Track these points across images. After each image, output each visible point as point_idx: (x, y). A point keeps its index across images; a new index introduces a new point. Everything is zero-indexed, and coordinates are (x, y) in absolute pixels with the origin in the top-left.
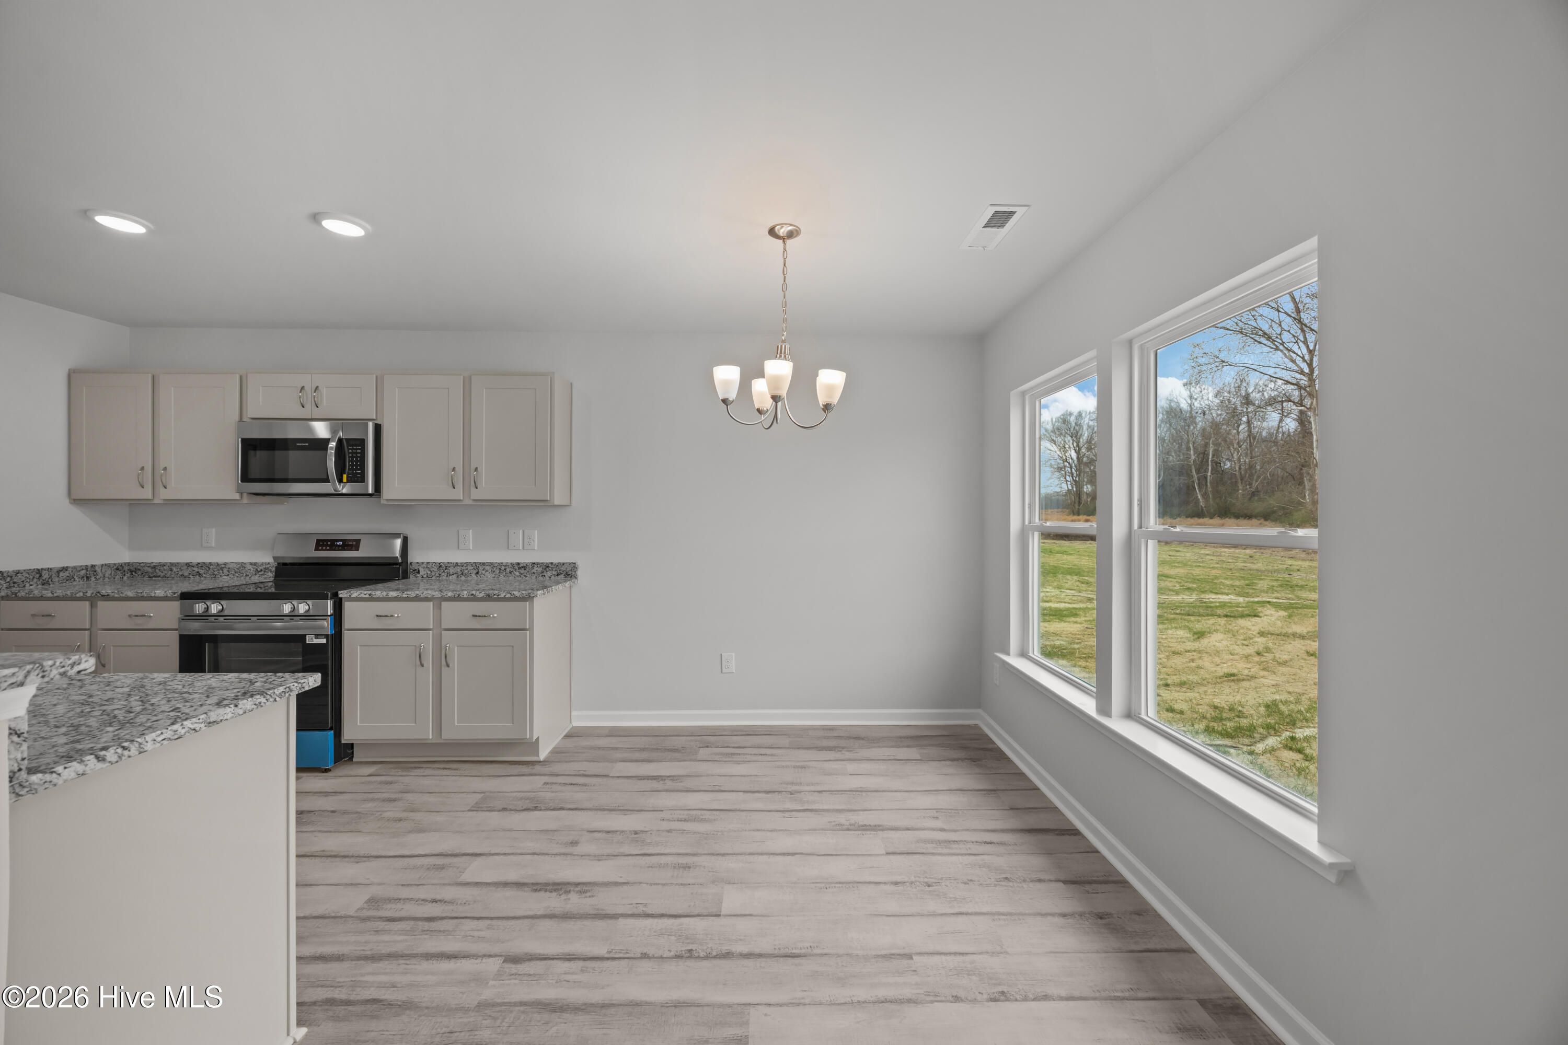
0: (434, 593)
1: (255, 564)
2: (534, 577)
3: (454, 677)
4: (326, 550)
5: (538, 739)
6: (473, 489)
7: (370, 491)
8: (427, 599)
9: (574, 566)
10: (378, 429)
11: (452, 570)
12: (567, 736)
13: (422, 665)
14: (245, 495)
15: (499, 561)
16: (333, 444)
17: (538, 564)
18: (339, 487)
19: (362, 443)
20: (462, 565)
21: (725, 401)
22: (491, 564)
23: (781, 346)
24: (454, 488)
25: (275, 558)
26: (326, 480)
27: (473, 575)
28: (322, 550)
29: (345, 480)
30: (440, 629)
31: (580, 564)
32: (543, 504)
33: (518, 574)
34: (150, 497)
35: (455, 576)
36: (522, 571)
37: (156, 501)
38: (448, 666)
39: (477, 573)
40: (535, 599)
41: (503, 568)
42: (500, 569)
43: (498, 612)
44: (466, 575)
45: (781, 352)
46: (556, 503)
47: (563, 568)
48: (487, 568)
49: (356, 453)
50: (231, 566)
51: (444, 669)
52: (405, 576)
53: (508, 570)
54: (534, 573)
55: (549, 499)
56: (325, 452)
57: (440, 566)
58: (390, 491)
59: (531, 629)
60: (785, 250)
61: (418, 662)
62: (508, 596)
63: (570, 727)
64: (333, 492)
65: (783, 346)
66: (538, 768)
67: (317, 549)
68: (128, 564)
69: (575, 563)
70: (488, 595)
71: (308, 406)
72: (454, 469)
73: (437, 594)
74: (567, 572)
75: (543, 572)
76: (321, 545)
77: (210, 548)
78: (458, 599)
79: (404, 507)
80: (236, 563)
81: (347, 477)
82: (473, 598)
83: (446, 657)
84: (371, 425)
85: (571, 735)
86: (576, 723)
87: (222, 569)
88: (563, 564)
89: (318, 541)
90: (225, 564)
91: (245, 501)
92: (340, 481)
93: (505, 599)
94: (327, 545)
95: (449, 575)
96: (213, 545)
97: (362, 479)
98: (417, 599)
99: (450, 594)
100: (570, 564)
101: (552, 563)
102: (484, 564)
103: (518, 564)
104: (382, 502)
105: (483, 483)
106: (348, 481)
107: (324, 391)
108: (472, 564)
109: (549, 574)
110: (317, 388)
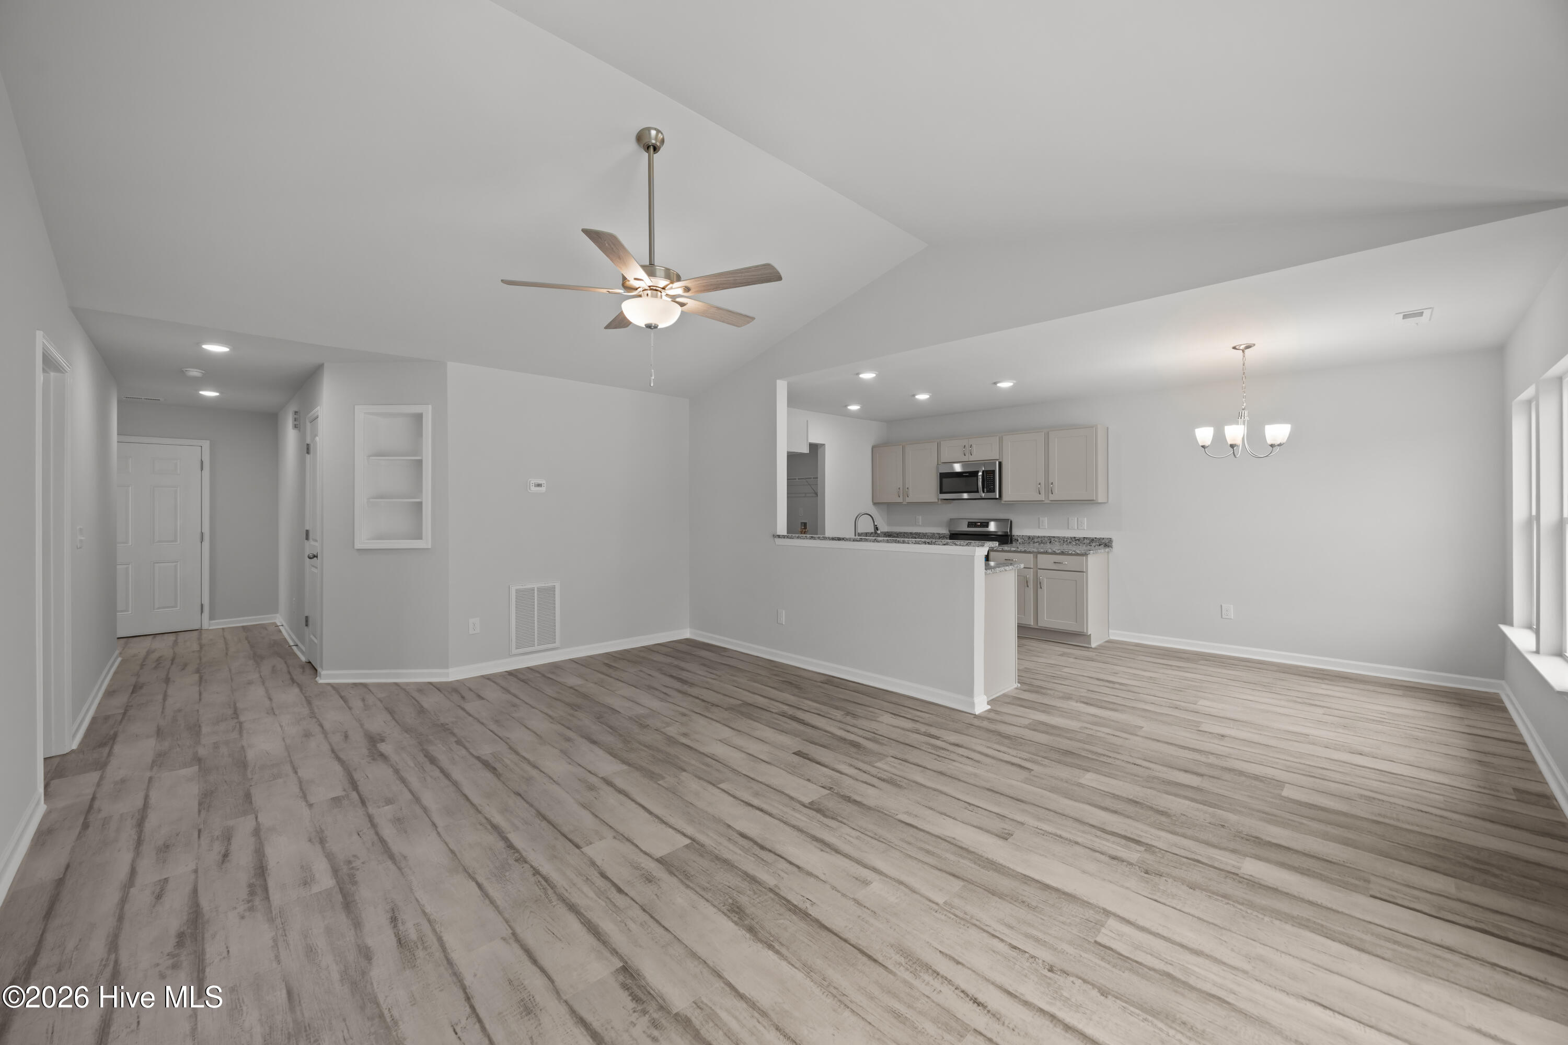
0: (1033, 549)
1: (939, 534)
2: (1084, 546)
3: (1044, 593)
4: (973, 527)
5: (1090, 635)
6: (1050, 494)
7: (998, 497)
8: (1030, 552)
9: (1110, 540)
10: (1000, 464)
11: (1036, 540)
12: (1106, 642)
13: (1028, 586)
14: (940, 500)
15: (1063, 536)
16: (980, 474)
17: (1087, 538)
18: (983, 495)
19: (993, 472)
20: (1042, 537)
21: (1203, 447)
22: (1058, 537)
23: (1242, 413)
24: (1040, 494)
25: (949, 531)
26: (977, 491)
27: (1048, 543)
28: (971, 527)
29: (985, 491)
30: (1037, 569)
31: (1114, 539)
32: (1091, 502)
33: (1074, 543)
34: (902, 501)
35: (1038, 543)
36: (1077, 542)
37: (904, 503)
38: (1041, 588)
39: (1050, 542)
40: (1089, 555)
41: (1065, 540)
42: (1064, 540)
43: (1067, 561)
44: (1044, 543)
45: (1241, 416)
46: (1099, 501)
47: (1103, 541)
48: (1056, 539)
49: (991, 477)
50: (929, 534)
51: (1039, 590)
52: (1011, 543)
53: (1069, 541)
54: (1084, 543)
55: (1095, 499)
56: (976, 478)
57: (1029, 537)
58: (1006, 497)
59: (1087, 572)
60: (1244, 356)
61: (1026, 585)
62: (1074, 553)
63: (1109, 639)
64: (980, 497)
65: (1243, 412)
66: (1090, 650)
67: (968, 527)
68: (887, 532)
69: (1111, 538)
70: (1062, 552)
71: (967, 455)
72: (1040, 484)
73: (1035, 550)
74: (1106, 544)
75: (1090, 543)
76: (971, 525)
77: (919, 526)
78: (1046, 553)
79: (1012, 505)
80: (931, 533)
81: (987, 490)
82: (1054, 553)
83: (1040, 583)
84: (997, 463)
85: (1109, 642)
86: (1112, 637)
87: (925, 536)
88: (1103, 539)
89: (969, 522)
90: (926, 533)
91: (940, 502)
92: (983, 492)
93: (1071, 554)
94: (973, 525)
95: (1034, 542)
96: (921, 524)
97: (994, 491)
98: (1025, 552)
99: (1042, 550)
100: (1107, 539)
101: (1096, 538)
102: (1054, 537)
103: (1075, 538)
104: (1003, 502)
105: (1056, 491)
106: (987, 492)
107: (974, 446)
108: (1047, 537)
109: (1094, 544)
110: (971, 445)
